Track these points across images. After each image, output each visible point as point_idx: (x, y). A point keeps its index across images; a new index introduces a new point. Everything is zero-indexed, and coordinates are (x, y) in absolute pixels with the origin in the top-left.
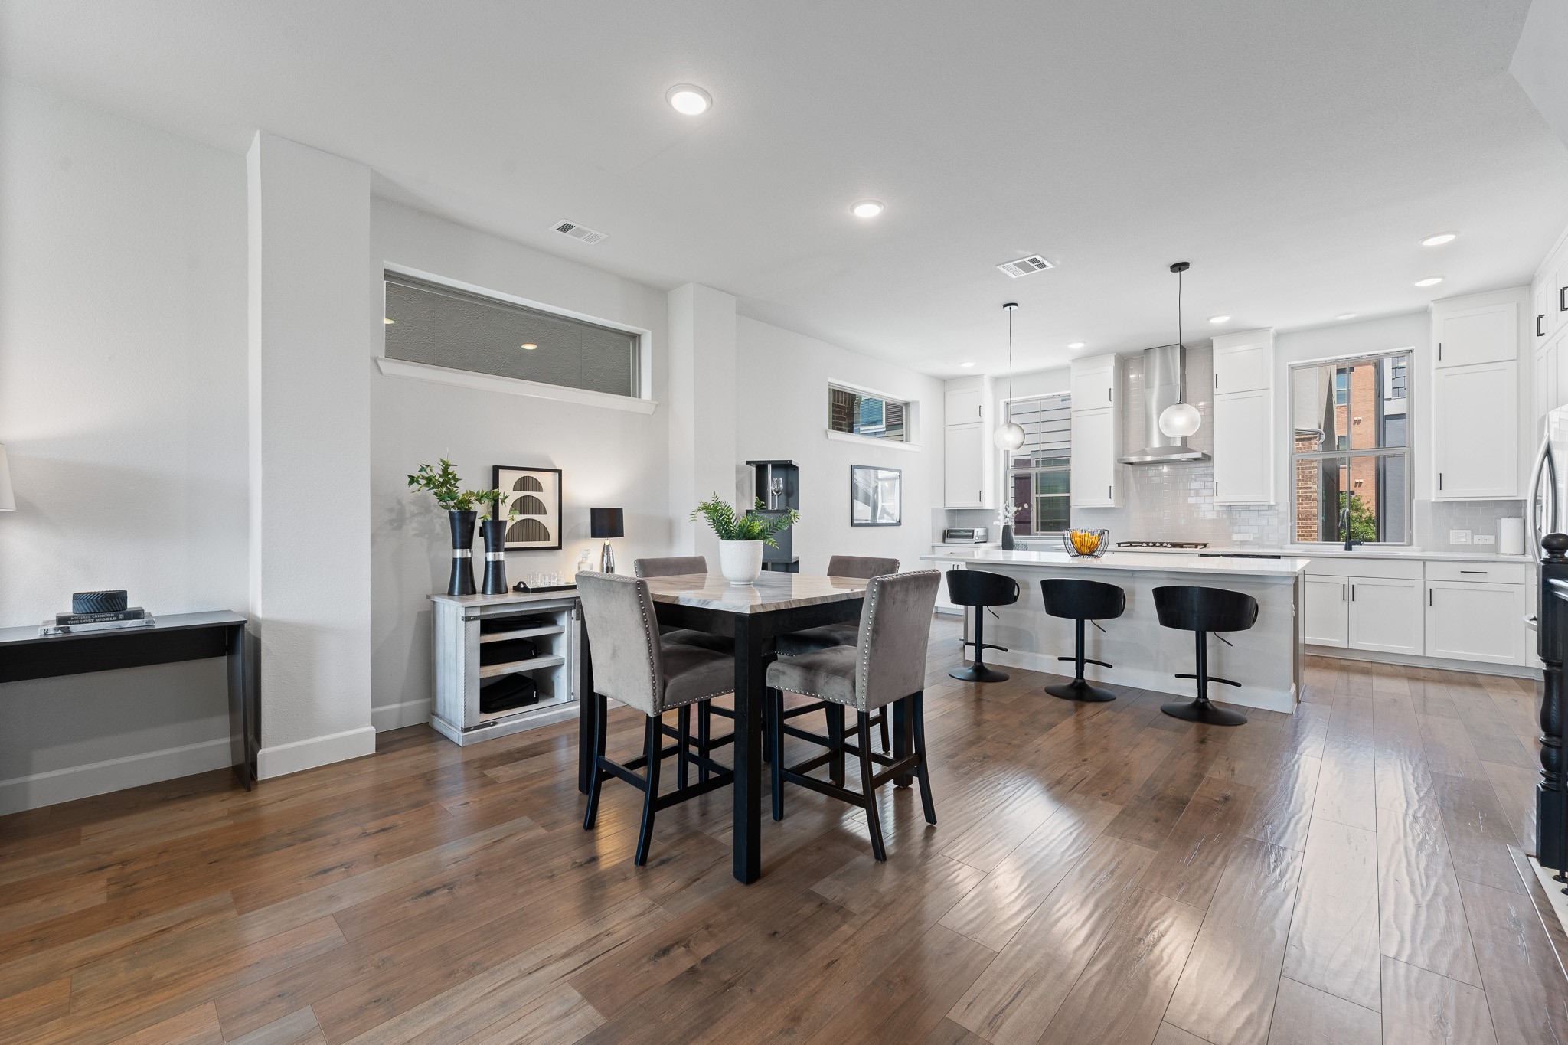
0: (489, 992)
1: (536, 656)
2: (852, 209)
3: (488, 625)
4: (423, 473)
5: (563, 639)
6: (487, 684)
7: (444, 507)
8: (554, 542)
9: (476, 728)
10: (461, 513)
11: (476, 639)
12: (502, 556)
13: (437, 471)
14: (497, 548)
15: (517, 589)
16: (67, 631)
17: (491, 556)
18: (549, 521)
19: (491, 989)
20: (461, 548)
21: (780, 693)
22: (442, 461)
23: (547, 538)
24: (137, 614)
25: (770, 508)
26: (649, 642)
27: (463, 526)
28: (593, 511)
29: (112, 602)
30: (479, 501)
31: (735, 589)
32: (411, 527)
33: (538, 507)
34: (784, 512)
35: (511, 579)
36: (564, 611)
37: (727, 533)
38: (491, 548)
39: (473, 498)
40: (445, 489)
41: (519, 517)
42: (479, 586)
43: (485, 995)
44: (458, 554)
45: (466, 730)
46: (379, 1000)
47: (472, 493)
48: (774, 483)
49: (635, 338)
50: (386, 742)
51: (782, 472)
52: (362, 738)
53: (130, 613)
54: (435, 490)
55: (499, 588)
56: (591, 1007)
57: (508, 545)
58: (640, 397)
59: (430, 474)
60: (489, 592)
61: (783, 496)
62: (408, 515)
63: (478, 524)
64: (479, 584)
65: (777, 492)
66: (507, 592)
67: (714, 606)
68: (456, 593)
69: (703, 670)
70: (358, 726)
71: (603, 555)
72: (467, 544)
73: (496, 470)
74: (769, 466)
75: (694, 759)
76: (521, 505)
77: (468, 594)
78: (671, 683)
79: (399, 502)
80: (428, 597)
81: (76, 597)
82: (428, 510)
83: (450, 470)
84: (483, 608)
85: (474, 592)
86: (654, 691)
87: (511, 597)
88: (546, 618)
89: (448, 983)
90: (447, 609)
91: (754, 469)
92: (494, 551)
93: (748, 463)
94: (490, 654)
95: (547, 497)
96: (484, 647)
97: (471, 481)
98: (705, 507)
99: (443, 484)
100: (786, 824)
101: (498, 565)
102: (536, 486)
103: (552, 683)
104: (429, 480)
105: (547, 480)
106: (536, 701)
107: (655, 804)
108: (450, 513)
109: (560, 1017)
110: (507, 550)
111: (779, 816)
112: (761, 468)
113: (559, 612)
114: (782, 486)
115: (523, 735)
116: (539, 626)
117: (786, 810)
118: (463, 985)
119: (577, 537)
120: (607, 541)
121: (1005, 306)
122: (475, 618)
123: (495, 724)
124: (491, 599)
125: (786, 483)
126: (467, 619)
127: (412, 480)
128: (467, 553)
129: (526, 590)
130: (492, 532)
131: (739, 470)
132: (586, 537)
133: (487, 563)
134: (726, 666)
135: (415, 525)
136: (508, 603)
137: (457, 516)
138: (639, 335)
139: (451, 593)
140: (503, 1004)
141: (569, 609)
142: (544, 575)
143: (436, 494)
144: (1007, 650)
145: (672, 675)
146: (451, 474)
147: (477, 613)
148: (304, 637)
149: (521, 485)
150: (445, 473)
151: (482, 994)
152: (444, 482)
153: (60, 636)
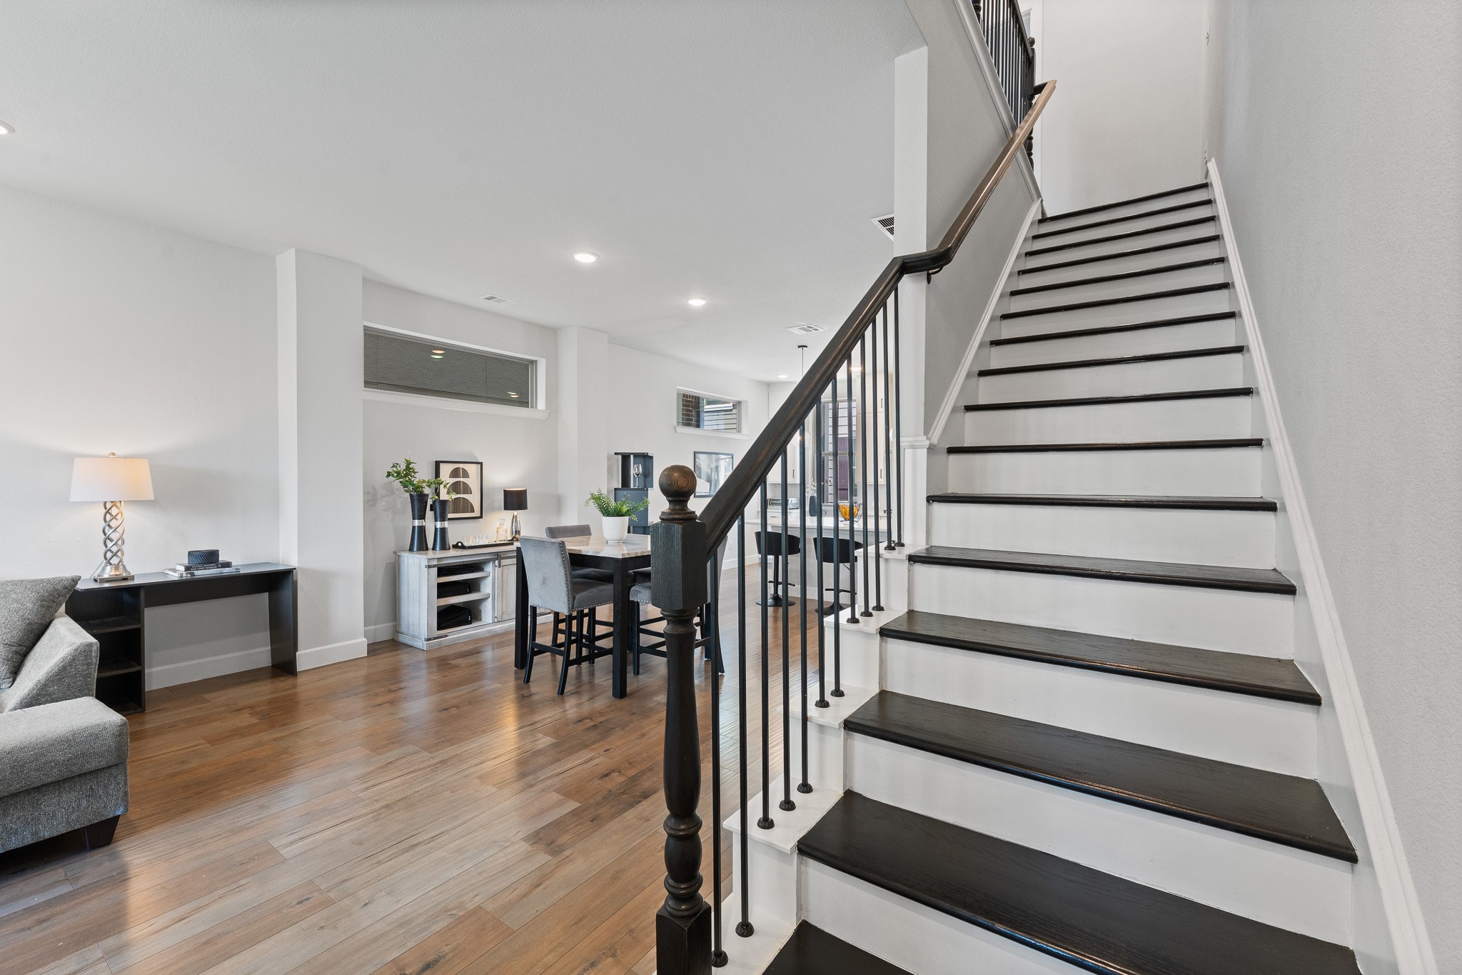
1: (470, 592)
2: (687, 300)
3: (442, 571)
4: (395, 469)
5: (489, 581)
6: (441, 609)
7: (406, 491)
8: (477, 513)
9: (435, 638)
10: (418, 495)
11: (435, 580)
12: (446, 524)
13: (403, 467)
14: (443, 519)
15: (456, 546)
16: (193, 574)
17: (439, 525)
18: (474, 498)
20: (419, 519)
21: (638, 603)
22: (406, 460)
23: (473, 511)
24: (228, 565)
25: (632, 487)
26: (566, 574)
27: (419, 504)
28: (506, 493)
29: (210, 557)
30: (429, 486)
31: (612, 545)
32: (382, 505)
33: (467, 490)
34: (643, 489)
35: (452, 540)
36: (490, 562)
37: (607, 512)
38: (439, 519)
39: (424, 485)
40: (407, 479)
41: (454, 496)
42: (430, 544)
44: (417, 523)
45: (429, 640)
47: (424, 481)
48: (635, 469)
49: (533, 362)
50: (374, 649)
51: (641, 460)
52: (357, 645)
53: (221, 564)
54: (401, 480)
55: (444, 547)
57: (450, 516)
58: (536, 408)
59: (399, 469)
60: (438, 549)
61: (642, 478)
62: (379, 496)
63: (430, 502)
64: (430, 543)
65: (637, 475)
66: (450, 549)
67: (601, 555)
68: (415, 550)
69: (595, 590)
70: (356, 638)
71: (513, 522)
72: (422, 517)
73: (437, 464)
74: (632, 456)
75: (586, 646)
76: (455, 488)
77: (423, 550)
78: (577, 596)
79: (374, 488)
80: (395, 553)
81: (190, 554)
82: (391, 492)
83: (411, 466)
84: (439, 559)
85: (427, 549)
86: (568, 601)
87: (452, 553)
88: (476, 567)
90: (411, 561)
91: (620, 456)
92: (441, 521)
93: (616, 454)
94: (443, 590)
95: (473, 482)
96: (440, 586)
97: (423, 474)
98: (594, 497)
99: (406, 475)
100: (641, 677)
101: (443, 530)
102: (466, 475)
103: (481, 611)
104: (398, 473)
105: (472, 470)
106: (470, 623)
107: (568, 663)
108: (411, 495)
110: (450, 519)
111: (637, 673)
112: (625, 458)
113: (486, 562)
114: (641, 469)
115: (465, 643)
116: (473, 572)
117: (640, 671)
119: (493, 509)
120: (515, 513)
121: (799, 347)
122: (434, 566)
123: (446, 636)
124: (439, 554)
125: (644, 468)
126: (429, 567)
127: (389, 474)
128: (422, 523)
129: (463, 547)
130: (440, 508)
131: (609, 458)
132: (499, 509)
133: (436, 529)
134: (608, 589)
135: (383, 503)
136: (452, 557)
137: (415, 498)
138: (536, 361)
139: (411, 549)
141: (494, 560)
142: (475, 537)
143: (401, 482)
144: (794, 585)
145: (578, 593)
146: (411, 469)
147: (435, 562)
148: (323, 579)
149: (455, 473)
150: (408, 468)
152: (405, 474)
153: (189, 578)
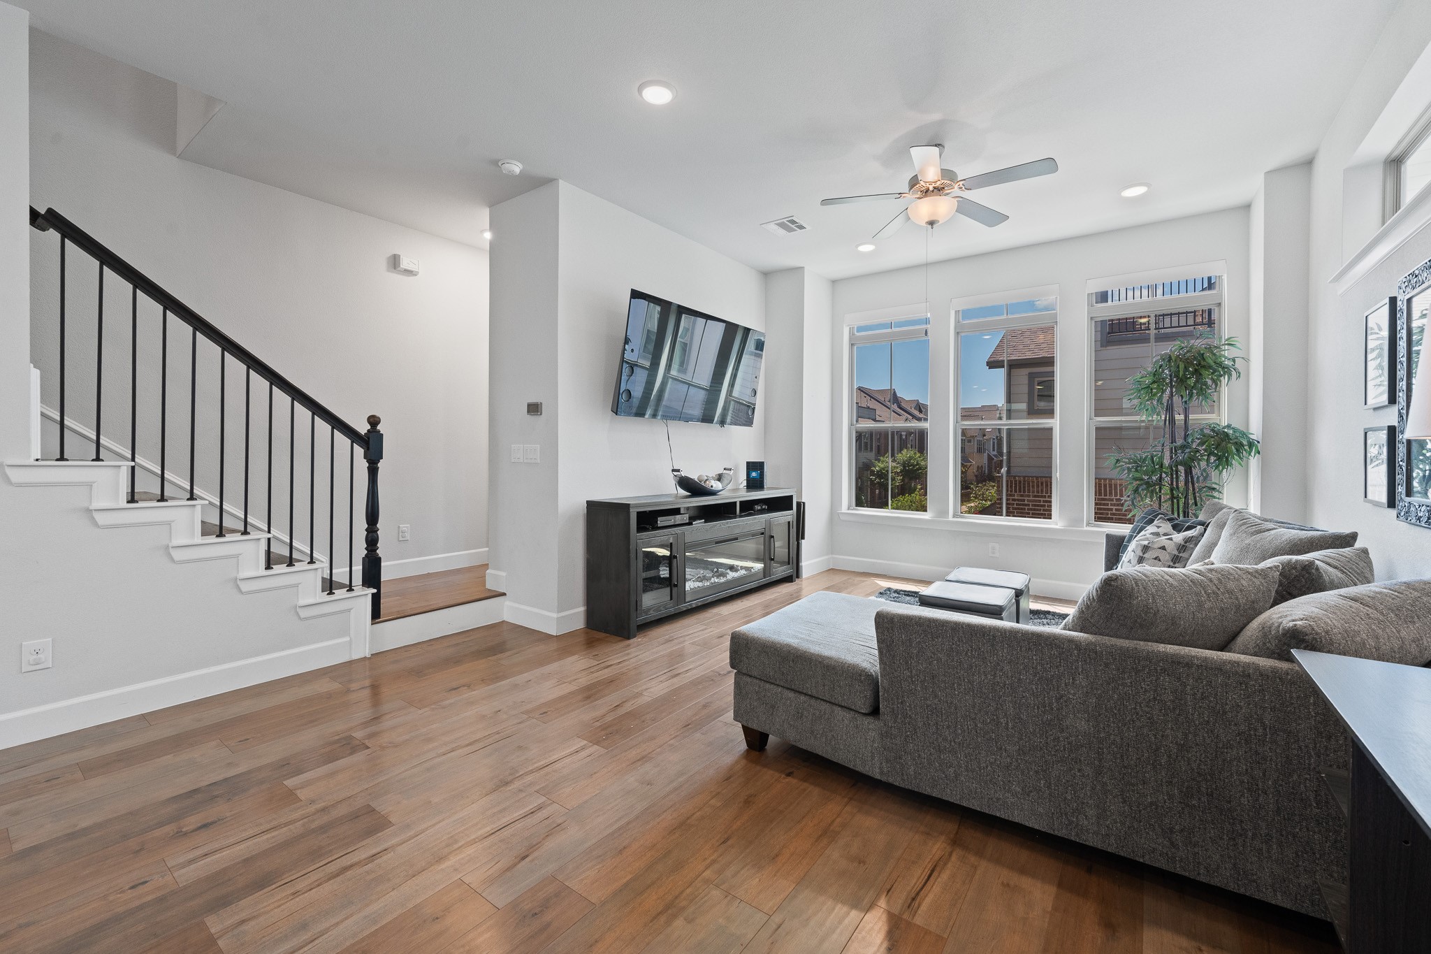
0: (318, 937)
19: (317, 942)
43: (321, 936)
46: (434, 920)
56: (213, 931)
89: (364, 944)
109: (249, 920)
118: (348, 944)
140: (304, 926)
151: (326, 936)
